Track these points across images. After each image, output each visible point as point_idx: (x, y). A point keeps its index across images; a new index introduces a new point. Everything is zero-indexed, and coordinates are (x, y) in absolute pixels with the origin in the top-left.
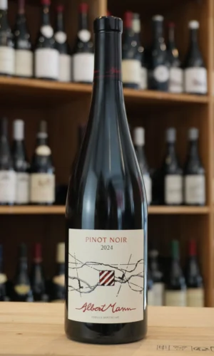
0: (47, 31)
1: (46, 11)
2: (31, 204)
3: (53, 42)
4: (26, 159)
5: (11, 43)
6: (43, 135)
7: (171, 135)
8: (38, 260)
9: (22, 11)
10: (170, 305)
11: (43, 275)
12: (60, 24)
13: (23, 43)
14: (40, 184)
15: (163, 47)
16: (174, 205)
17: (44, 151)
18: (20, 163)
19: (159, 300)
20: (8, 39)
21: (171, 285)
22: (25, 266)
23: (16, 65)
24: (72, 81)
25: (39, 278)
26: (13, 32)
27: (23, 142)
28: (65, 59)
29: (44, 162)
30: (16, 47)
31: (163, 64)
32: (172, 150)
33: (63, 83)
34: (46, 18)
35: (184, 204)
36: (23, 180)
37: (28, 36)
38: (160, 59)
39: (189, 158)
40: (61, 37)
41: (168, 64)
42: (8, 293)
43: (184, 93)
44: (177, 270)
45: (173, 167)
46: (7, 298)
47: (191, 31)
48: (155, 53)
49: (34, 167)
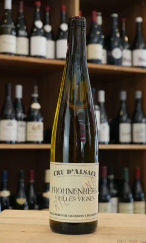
0: (39, 24)
1: (38, 10)
2: (27, 142)
3: (42, 31)
4: (24, 112)
5: (14, 33)
6: (36, 95)
7: (124, 96)
8: (32, 181)
9: (21, 11)
10: (122, 213)
11: (35, 191)
12: (48, 20)
13: (22, 33)
14: (34, 129)
15: (118, 35)
16: (125, 143)
17: (36, 106)
18: (20, 114)
19: (115, 209)
20: (12, 29)
21: (123, 199)
22: (23, 185)
23: (17, 47)
24: (56, 58)
25: (32, 193)
26: (16, 25)
27: (22, 100)
28: (51, 43)
29: (36, 113)
30: (17, 35)
31: (118, 47)
32: (124, 105)
33: (50, 59)
34: (38, 15)
35: (132, 143)
36: (22, 126)
37: (25, 28)
38: (116, 44)
39: (135, 111)
40: (48, 28)
41: (121, 47)
42: (12, 204)
43: (132, 66)
44: (127, 189)
45: (125, 118)
46: (10, 207)
47: (137, 24)
48: (112, 39)
49: (29, 117)
